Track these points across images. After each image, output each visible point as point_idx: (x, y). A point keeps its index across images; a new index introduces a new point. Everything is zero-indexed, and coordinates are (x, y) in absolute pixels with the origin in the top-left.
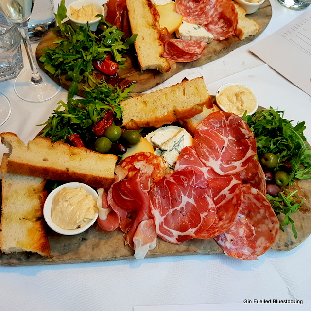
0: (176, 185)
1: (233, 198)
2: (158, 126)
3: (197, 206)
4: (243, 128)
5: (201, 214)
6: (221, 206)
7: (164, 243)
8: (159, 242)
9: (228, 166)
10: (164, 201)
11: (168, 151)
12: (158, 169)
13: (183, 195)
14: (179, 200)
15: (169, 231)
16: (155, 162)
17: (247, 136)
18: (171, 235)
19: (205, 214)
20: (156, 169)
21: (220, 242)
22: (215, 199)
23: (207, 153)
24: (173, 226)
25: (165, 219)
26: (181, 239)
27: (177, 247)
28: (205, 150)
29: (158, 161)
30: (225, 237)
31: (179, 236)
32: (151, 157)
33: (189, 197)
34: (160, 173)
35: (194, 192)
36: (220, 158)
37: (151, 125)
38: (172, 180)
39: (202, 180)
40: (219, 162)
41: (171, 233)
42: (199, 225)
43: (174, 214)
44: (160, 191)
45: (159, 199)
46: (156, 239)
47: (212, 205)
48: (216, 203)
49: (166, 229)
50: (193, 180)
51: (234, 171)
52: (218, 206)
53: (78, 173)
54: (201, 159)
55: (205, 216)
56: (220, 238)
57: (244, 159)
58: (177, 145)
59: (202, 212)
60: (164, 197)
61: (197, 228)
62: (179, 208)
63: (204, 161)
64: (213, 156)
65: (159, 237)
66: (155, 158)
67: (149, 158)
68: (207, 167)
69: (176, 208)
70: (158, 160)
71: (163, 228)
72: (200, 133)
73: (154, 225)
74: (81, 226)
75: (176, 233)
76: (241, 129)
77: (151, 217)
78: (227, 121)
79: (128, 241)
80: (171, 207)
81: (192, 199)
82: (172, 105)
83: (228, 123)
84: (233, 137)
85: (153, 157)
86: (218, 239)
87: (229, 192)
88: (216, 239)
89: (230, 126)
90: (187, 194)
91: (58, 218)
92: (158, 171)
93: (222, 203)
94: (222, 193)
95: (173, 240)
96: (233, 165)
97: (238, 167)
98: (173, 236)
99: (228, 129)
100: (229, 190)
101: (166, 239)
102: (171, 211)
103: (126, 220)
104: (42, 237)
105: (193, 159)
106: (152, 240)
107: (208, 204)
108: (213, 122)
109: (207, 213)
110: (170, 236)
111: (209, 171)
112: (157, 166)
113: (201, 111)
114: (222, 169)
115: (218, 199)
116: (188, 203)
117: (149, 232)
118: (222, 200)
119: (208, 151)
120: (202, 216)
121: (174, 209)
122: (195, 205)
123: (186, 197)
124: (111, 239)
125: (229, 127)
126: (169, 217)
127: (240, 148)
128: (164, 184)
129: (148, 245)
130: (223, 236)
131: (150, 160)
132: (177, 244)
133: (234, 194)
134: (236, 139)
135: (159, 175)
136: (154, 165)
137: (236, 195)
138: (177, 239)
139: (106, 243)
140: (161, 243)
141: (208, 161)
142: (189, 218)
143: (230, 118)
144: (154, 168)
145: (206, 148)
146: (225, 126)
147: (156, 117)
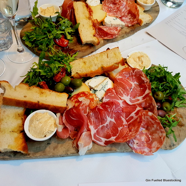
0: (103, 111)
1: (137, 118)
2: (93, 76)
3: (116, 123)
4: (143, 77)
6: (130, 123)
7: (97, 145)
8: (94, 145)
9: (134, 99)
10: (96, 120)
11: (98, 91)
13: (107, 117)
14: (105, 120)
15: (99, 138)
16: (91, 97)
17: (145, 82)
18: (101, 141)
19: (121, 128)
21: (130, 144)
22: (127, 119)
24: (102, 135)
25: (97, 131)
26: (107, 143)
27: (105, 148)
29: (93, 97)
30: (133, 141)
31: (105, 141)
32: (89, 94)
33: (112, 118)
34: (93, 104)
35: (114, 115)
37: (88, 76)
38: (101, 108)
39: (119, 107)
40: (129, 97)
41: (101, 139)
42: (118, 135)
43: (102, 128)
44: (94, 115)
45: (93, 119)
46: (92, 143)
47: (125, 123)
48: (127, 121)
49: (97, 137)
50: (113, 108)
51: (138, 102)
52: (129, 123)
53: (44, 104)
54: (118, 95)
56: (130, 142)
57: (144, 95)
58: (104, 87)
59: (119, 127)
60: (96, 118)
61: (116, 136)
62: (105, 125)
63: (120, 96)
64: (126, 93)
65: (94, 142)
66: (91, 95)
68: (122, 100)
69: (104, 125)
71: (96, 136)
72: (117, 80)
73: (90, 135)
74: (47, 136)
75: (104, 140)
76: (142, 77)
77: (89, 130)
78: (133, 73)
79: (75, 145)
80: (100, 124)
82: (100, 64)
84: (137, 82)
85: (90, 95)
86: (129, 143)
88: (128, 143)
90: (110, 116)
91: (33, 131)
92: (93, 103)
93: (131, 121)
94: (131, 115)
95: (102, 144)
96: (137, 99)
97: (140, 100)
98: (102, 141)
99: (134, 77)
100: (135, 114)
101: (98, 143)
102: (101, 126)
103: (74, 132)
104: (23, 142)
105: (113, 95)
106: (89, 144)
107: (123, 122)
108: (125, 73)
109: (122, 127)
111: (123, 102)
112: (92, 100)
113: (118, 67)
114: (131, 101)
115: (128, 119)
116: (111, 121)
117: (87, 139)
119: (122, 91)
120: (119, 129)
121: (102, 125)
123: (110, 118)
124: (65, 144)
125: (134, 76)
126: (100, 130)
127: (142, 89)
128: (97, 110)
129: (87, 147)
131: (88, 96)
132: (105, 146)
133: (138, 115)
134: (139, 83)
135: (93, 105)
136: (90, 99)
137: (140, 116)
138: (104, 143)
139: (62, 146)
140: (95, 146)
142: (111, 130)
143: (135, 71)
144: (90, 101)
145: (121, 89)
146: (132, 76)
147: (91, 71)
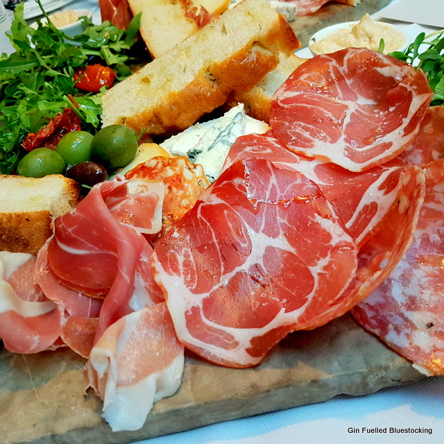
1: (398, 201)
3: (298, 250)
4: (383, 66)
5: (311, 268)
7: (211, 369)
8: (194, 371)
9: (368, 147)
10: (201, 258)
11: (205, 151)
12: (180, 186)
13: (251, 232)
14: (243, 245)
15: (222, 332)
18: (231, 344)
19: (323, 262)
20: (174, 189)
21: (391, 337)
22: (348, 225)
23: (307, 135)
24: (235, 316)
25: (208, 303)
26: (262, 350)
27: (253, 376)
28: (298, 130)
29: (177, 169)
30: (406, 320)
31: (255, 341)
33: (271, 232)
35: (282, 217)
36: (343, 136)
38: (216, 200)
39: (299, 181)
40: (341, 143)
41: (231, 337)
42: (310, 297)
43: (233, 286)
44: (188, 237)
45: (186, 256)
48: (353, 233)
49: (209, 328)
50: (270, 186)
51: (388, 153)
52: (359, 240)
54: (291, 147)
55: (325, 268)
56: (390, 326)
57: (406, 121)
58: (226, 133)
59: (312, 262)
60: (201, 249)
61: (306, 305)
62: (245, 267)
63: (298, 149)
64: (323, 134)
65: (192, 355)
67: (154, 169)
68: (311, 159)
69: (237, 269)
70: (176, 165)
71: (203, 324)
72: (281, 105)
75: (245, 336)
76: (379, 69)
78: (342, 65)
80: (222, 269)
81: (281, 236)
83: (344, 69)
86: (384, 328)
87: (383, 191)
88: (377, 332)
89: (352, 72)
90: (263, 227)
94: (365, 201)
95: (239, 356)
96: (382, 142)
97: (394, 142)
98: (237, 344)
101: (215, 356)
102: (225, 280)
105: (269, 151)
107: (328, 237)
108: (309, 78)
109: (328, 259)
110: (226, 347)
111: (318, 170)
114: (352, 156)
115: (355, 223)
116: (270, 250)
118: (369, 220)
119: (307, 129)
120: (315, 270)
121: (233, 274)
122: (293, 250)
123: (261, 235)
124: (46, 386)
126: (220, 298)
127: (391, 109)
128: (199, 216)
130: (401, 319)
132: (253, 367)
133: (399, 187)
137: (405, 188)
138: (248, 351)
140: (199, 373)
141: (312, 146)
143: (346, 58)
144: (170, 188)
145: (299, 125)
146: (340, 78)
